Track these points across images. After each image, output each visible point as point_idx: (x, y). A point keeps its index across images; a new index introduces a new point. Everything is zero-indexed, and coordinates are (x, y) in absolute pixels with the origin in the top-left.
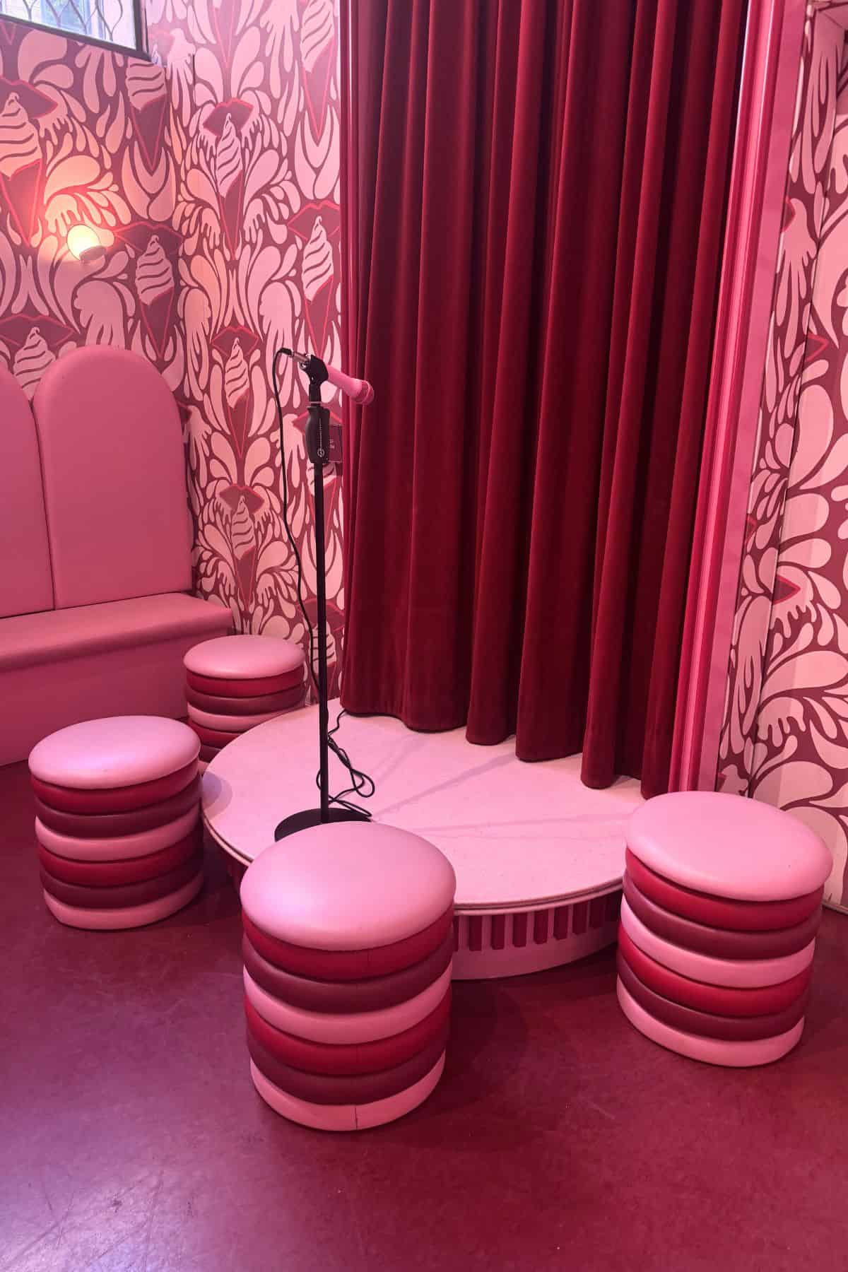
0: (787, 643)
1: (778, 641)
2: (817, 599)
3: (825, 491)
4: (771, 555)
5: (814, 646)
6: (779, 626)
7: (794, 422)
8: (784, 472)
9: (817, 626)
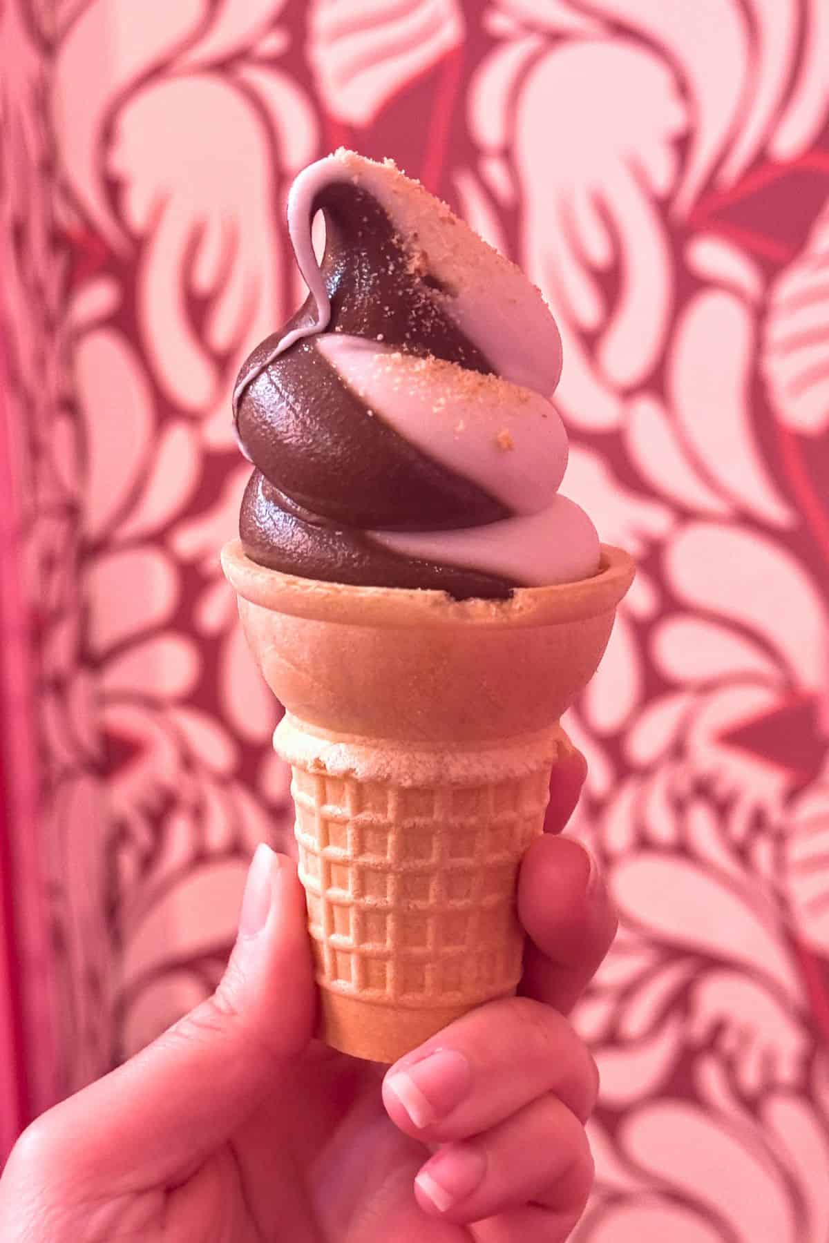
0: (148, 862)
1: (128, 863)
2: (188, 762)
3: (159, 539)
4: (82, 687)
5: (201, 858)
6: (120, 834)
7: (70, 406)
8: (72, 511)
9: (199, 814)
